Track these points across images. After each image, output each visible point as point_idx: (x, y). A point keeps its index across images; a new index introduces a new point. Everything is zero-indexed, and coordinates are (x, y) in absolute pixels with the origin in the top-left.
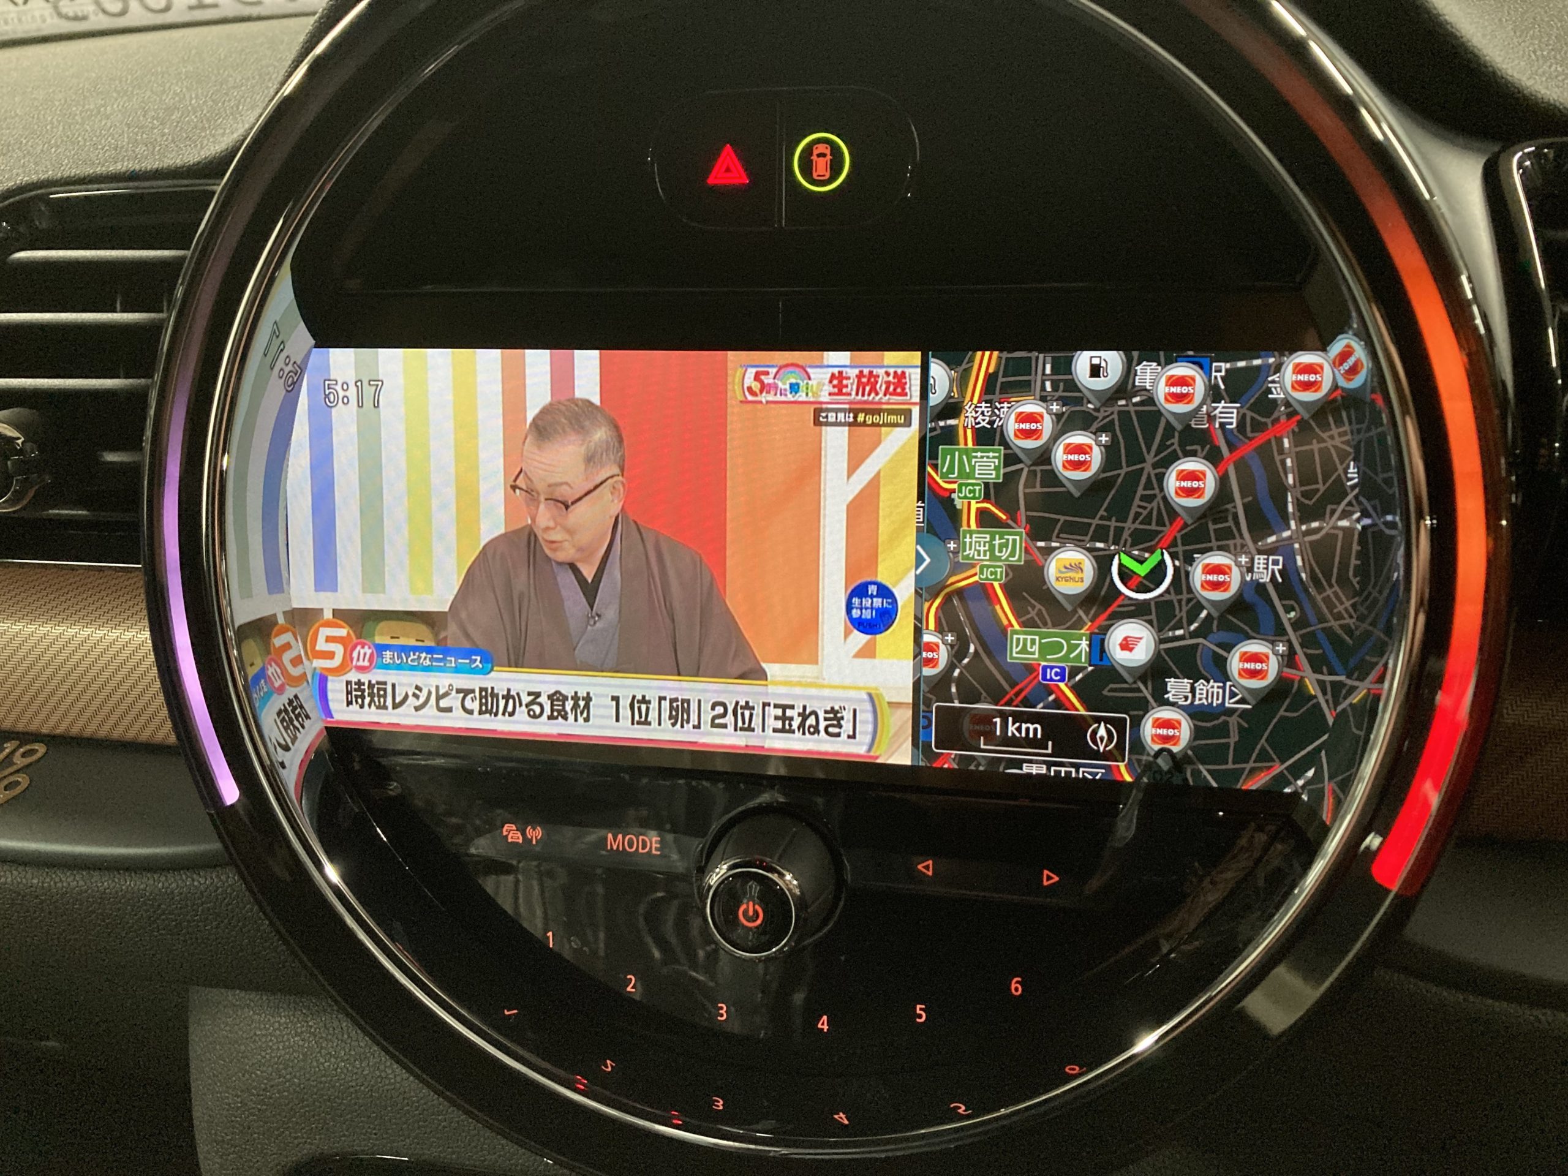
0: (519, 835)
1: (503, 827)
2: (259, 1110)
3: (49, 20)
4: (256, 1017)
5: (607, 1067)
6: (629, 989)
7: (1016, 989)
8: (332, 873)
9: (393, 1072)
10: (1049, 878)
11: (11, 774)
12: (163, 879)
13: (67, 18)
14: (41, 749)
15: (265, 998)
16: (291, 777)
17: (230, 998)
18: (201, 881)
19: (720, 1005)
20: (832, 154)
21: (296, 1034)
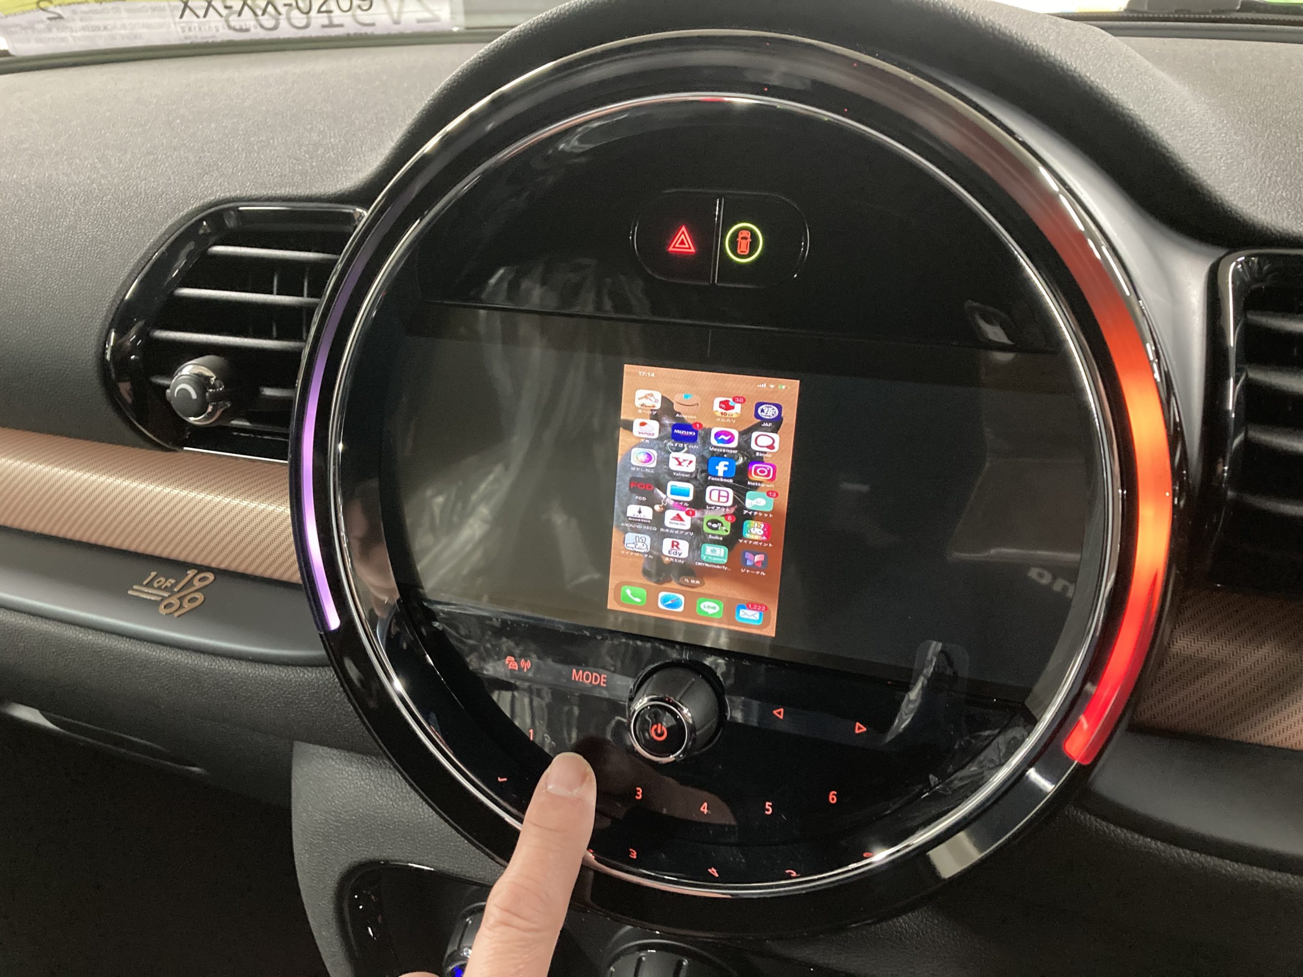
0: (516, 664)
1: (506, 658)
2: (336, 826)
3: (221, 30)
4: (337, 766)
7: (833, 799)
9: (423, 811)
10: (860, 728)
11: (194, 592)
12: (285, 671)
13: (235, 29)
14: (211, 577)
15: (343, 754)
17: (320, 751)
18: (310, 675)
19: (638, 789)
20: (751, 237)
21: (362, 779)
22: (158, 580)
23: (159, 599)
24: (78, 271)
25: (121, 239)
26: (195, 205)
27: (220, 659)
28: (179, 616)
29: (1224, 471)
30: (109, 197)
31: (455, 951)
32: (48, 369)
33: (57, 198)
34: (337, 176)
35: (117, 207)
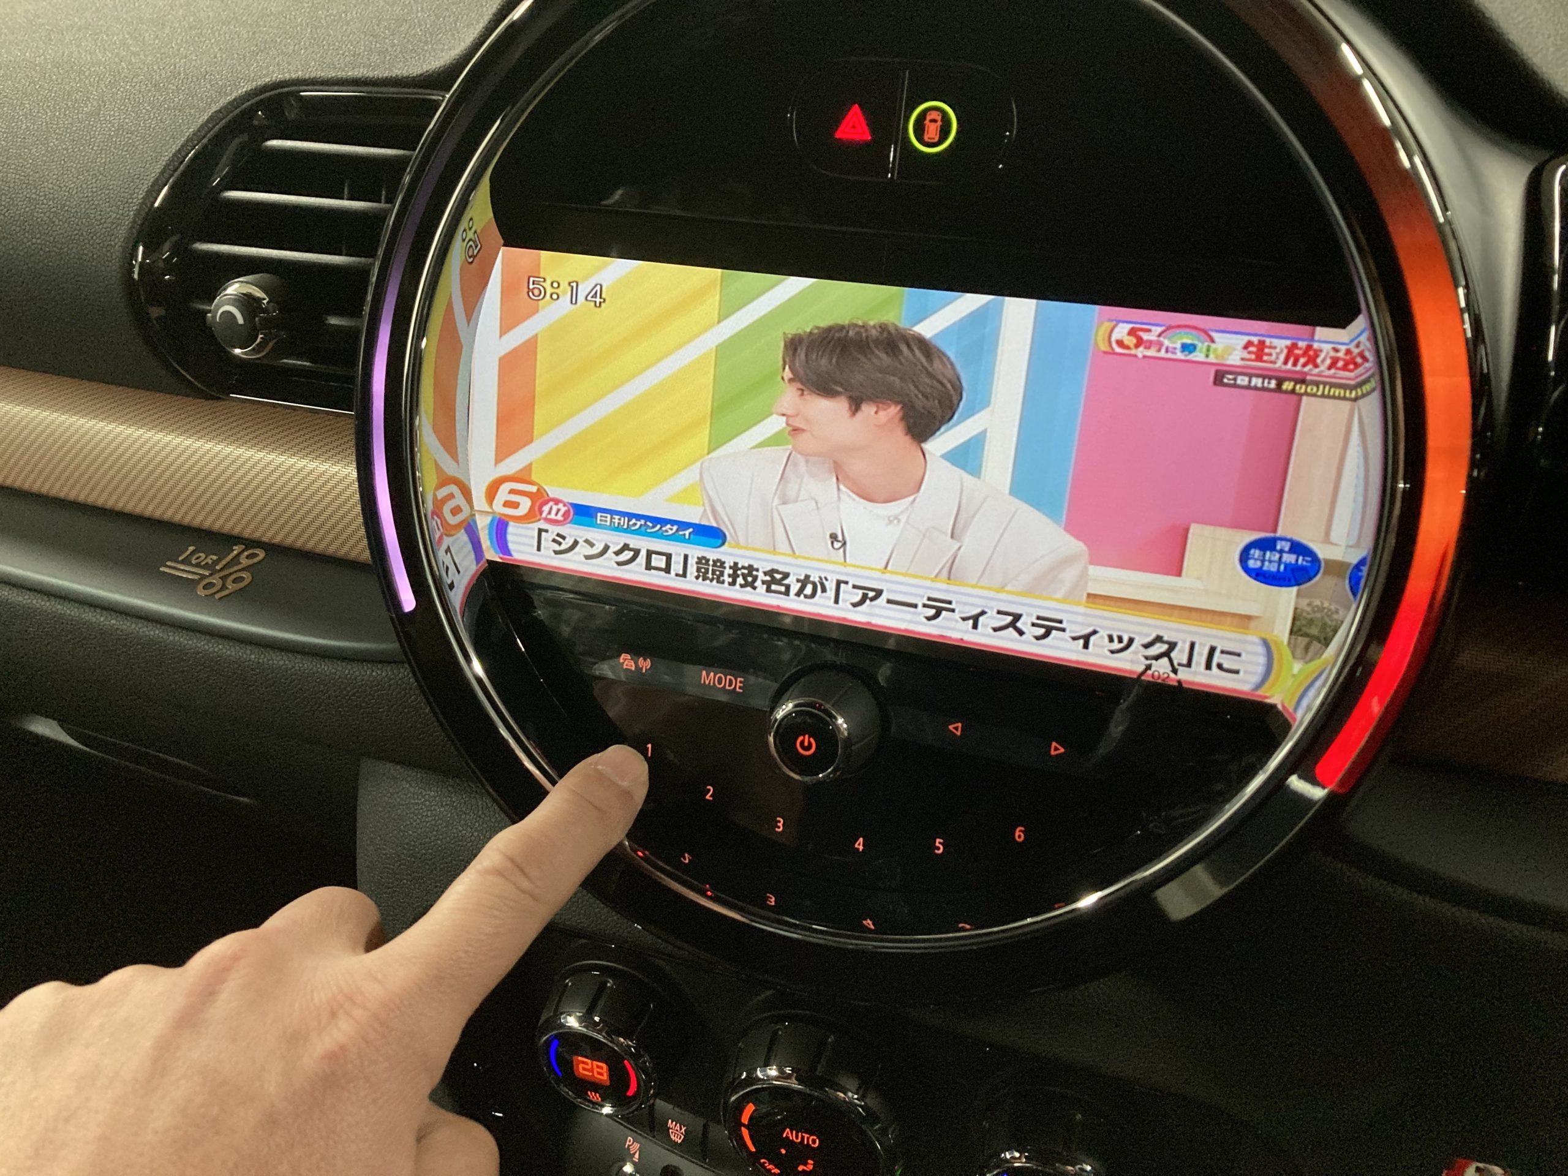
0: (633, 664)
1: (620, 656)
2: (409, 862)
4: (412, 790)
5: (685, 859)
6: (708, 797)
7: (1019, 837)
8: (478, 667)
10: (1056, 749)
11: (240, 570)
12: (349, 667)
14: (261, 554)
15: (419, 775)
16: (457, 598)
17: (392, 771)
18: (379, 673)
19: (778, 819)
20: (942, 121)
21: (442, 806)
22: (196, 556)
23: (196, 577)
24: (99, 167)
25: (154, 129)
26: (245, 87)
27: (271, 652)
28: (220, 599)
29: (1537, 433)
30: (140, 78)
31: (551, 1017)
32: (63, 288)
33: (78, 79)
34: (424, 56)
35: (149, 91)
